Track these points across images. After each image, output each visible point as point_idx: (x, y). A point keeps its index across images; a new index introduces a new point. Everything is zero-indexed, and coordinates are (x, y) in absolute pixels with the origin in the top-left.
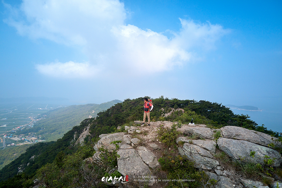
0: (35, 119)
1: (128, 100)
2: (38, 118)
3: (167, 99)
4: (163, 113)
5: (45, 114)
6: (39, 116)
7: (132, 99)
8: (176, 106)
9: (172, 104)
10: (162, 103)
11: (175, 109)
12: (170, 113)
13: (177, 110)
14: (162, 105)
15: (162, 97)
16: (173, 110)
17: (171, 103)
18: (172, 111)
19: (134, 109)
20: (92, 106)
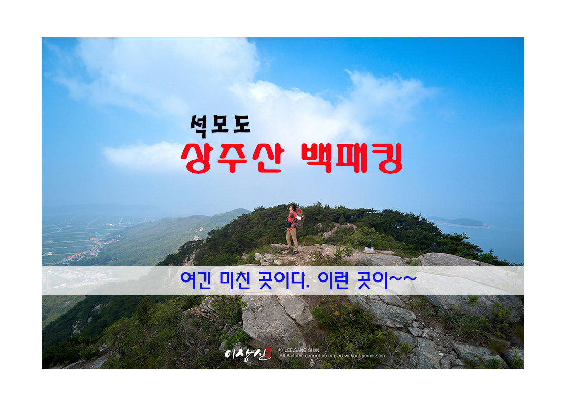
0: (101, 242)
1: (261, 209)
2: (106, 241)
3: (327, 208)
4: (320, 231)
5: (118, 233)
6: (109, 236)
7: (266, 207)
8: (342, 219)
9: (335, 216)
10: (318, 214)
11: (341, 224)
12: (333, 231)
13: (344, 226)
14: (319, 217)
15: (319, 203)
16: (337, 226)
17: (335, 213)
18: (336, 228)
19: (270, 225)
20: (199, 220)
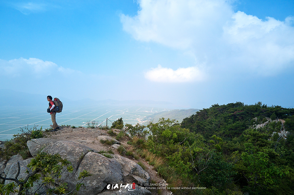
8: (274, 115)
9: (268, 113)
10: (256, 111)
15: (260, 103)
16: (269, 120)
18: (267, 122)
